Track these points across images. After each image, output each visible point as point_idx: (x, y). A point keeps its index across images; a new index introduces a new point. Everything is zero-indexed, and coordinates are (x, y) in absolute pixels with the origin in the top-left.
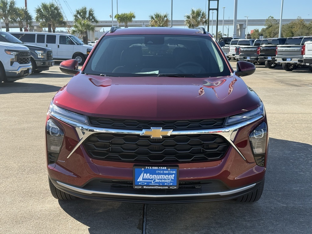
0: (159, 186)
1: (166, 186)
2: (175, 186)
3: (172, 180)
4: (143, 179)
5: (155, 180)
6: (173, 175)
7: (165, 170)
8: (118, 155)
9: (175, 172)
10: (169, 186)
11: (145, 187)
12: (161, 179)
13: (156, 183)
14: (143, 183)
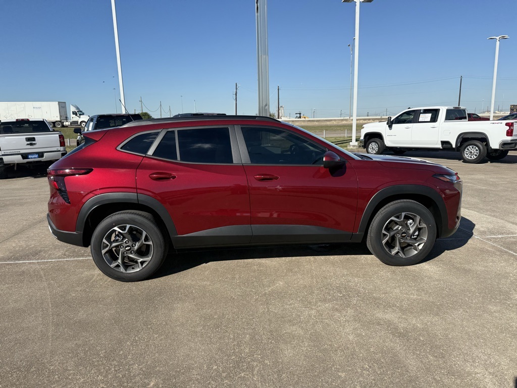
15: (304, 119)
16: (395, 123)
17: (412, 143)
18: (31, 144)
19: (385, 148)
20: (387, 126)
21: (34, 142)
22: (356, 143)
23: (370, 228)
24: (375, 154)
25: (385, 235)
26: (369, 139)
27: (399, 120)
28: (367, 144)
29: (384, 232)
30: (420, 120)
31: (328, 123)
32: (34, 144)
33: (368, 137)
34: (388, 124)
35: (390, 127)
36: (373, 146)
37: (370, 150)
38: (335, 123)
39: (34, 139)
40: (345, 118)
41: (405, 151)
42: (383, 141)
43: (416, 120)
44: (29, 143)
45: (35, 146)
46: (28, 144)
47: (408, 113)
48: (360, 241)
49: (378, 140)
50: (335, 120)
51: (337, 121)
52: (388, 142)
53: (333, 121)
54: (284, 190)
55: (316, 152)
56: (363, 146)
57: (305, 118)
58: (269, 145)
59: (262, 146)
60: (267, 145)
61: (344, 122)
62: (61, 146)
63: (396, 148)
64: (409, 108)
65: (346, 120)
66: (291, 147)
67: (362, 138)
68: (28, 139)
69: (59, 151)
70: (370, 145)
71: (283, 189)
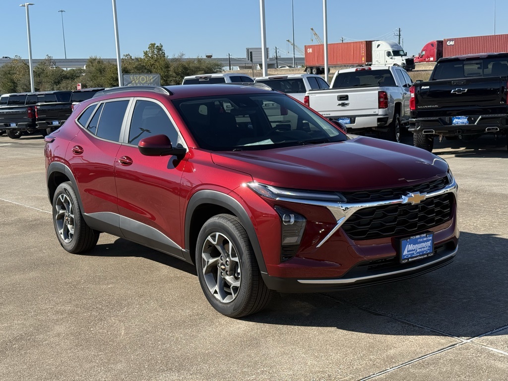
0: (420, 256)
1: (425, 254)
2: (431, 253)
3: (429, 247)
4: (408, 252)
5: (416, 250)
6: (430, 242)
7: (424, 237)
8: (378, 230)
9: (431, 238)
10: (427, 254)
11: (410, 260)
12: (421, 248)
13: (418, 253)
14: (407, 256)
18: (343, 105)
21: (346, 102)
29: (203, 255)
32: (347, 104)
39: (346, 98)
44: (341, 102)
45: (347, 108)
46: (339, 105)
62: (379, 108)
68: (341, 98)
69: (377, 115)
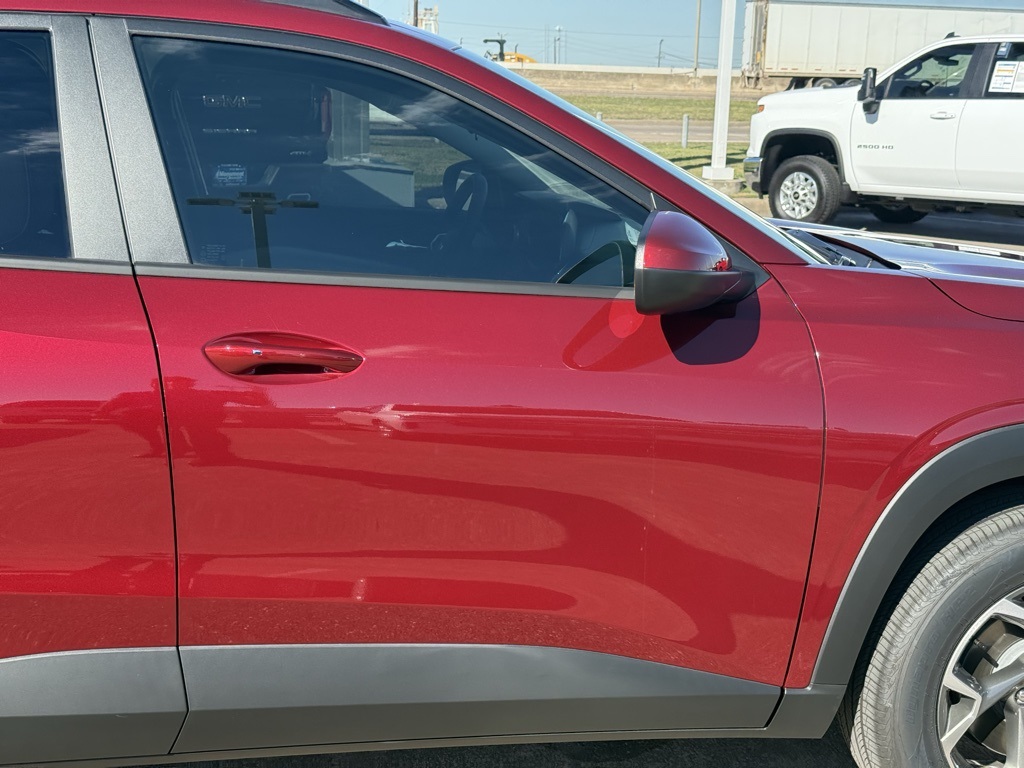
15: (518, 65)
16: (891, 96)
17: (959, 184)
19: (845, 198)
20: (860, 104)
22: (729, 174)
23: (877, 659)
24: (803, 220)
25: (954, 697)
26: (781, 158)
27: (906, 86)
28: (774, 179)
29: (951, 681)
30: (995, 86)
31: (612, 87)
33: (776, 149)
34: (861, 96)
35: (870, 109)
36: (799, 191)
37: (783, 204)
38: (638, 88)
40: (678, 71)
41: (922, 215)
42: (839, 170)
43: (975, 87)
47: (944, 56)
48: (818, 732)
49: (817, 163)
50: (638, 75)
51: (645, 81)
52: (862, 175)
53: (631, 81)
54: (412, 433)
55: (580, 208)
56: (755, 186)
57: (520, 60)
58: (366, 161)
59: (332, 162)
60: (356, 160)
61: (674, 87)
63: (890, 200)
64: (951, 35)
65: (682, 79)
66: (453, 173)
67: (755, 151)
70: (787, 182)
71: (409, 423)
